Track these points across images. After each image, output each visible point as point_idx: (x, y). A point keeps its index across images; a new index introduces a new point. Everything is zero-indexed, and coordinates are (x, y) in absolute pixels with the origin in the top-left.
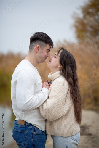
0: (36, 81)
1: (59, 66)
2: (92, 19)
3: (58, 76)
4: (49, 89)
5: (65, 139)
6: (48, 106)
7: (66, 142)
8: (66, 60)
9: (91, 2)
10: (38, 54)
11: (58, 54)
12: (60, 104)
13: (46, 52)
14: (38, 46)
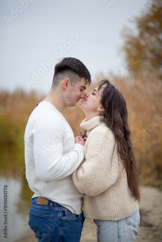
0: (64, 133)
1: (99, 109)
2: (153, 39)
3: (97, 124)
4: (84, 145)
5: (116, 224)
6: (85, 173)
7: (119, 229)
8: (112, 101)
9: (152, 11)
10: (66, 93)
11: (99, 90)
12: (103, 167)
13: (79, 90)
14: (68, 80)
